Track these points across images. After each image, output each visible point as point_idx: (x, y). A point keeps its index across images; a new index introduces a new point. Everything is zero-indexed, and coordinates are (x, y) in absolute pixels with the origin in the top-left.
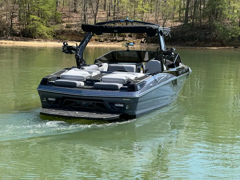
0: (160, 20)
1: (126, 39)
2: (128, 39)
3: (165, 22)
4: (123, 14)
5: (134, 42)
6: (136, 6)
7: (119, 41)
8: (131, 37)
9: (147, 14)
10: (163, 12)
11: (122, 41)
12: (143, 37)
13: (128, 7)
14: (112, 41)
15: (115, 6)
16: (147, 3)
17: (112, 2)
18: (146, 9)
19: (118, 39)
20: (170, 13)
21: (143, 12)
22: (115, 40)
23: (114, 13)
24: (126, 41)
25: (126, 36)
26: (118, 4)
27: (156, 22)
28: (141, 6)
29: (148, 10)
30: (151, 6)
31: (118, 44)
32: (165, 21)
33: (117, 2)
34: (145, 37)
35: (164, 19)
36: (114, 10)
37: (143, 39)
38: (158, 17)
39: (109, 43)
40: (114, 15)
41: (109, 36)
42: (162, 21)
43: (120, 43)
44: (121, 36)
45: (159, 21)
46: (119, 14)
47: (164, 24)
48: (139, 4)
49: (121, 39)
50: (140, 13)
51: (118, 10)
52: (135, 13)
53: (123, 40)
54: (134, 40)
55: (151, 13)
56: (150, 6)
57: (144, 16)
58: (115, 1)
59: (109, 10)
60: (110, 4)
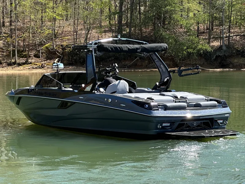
0: (81, 29)
1: (30, 61)
2: (33, 61)
3: (88, 33)
4: (24, 24)
5: (42, 65)
6: (44, 11)
7: (19, 65)
8: (38, 57)
9: (61, 22)
10: (85, 18)
11: (24, 64)
12: (56, 56)
13: (31, 13)
14: (10, 64)
15: (11, 11)
16: (60, 5)
17: (6, 5)
18: (58, 15)
19: (18, 61)
20: (95, 19)
21: (55, 19)
22: (15, 63)
23: (11, 22)
24: (31, 63)
25: (30, 57)
26: (16, 8)
27: (75, 34)
28: (52, 10)
29: (61, 16)
30: (66, 9)
31: (18, 68)
32: (89, 31)
33: (13, 5)
34: (59, 57)
35: (87, 28)
36: (11, 17)
37: (57, 60)
38: (77, 27)
39: (5, 68)
40: (11, 25)
41: (5, 56)
42: (84, 32)
43: (21, 67)
44: (22, 57)
45: (79, 32)
46: (19, 23)
47: (87, 37)
48: (49, 8)
49: (23, 60)
50: (50, 21)
51: (17, 17)
52: (42, 22)
53: (26, 63)
54: (43, 62)
55: (67, 20)
56: (64, 10)
57: (56, 25)
58: (11, 4)
59: (3, 18)
60: (3, 8)
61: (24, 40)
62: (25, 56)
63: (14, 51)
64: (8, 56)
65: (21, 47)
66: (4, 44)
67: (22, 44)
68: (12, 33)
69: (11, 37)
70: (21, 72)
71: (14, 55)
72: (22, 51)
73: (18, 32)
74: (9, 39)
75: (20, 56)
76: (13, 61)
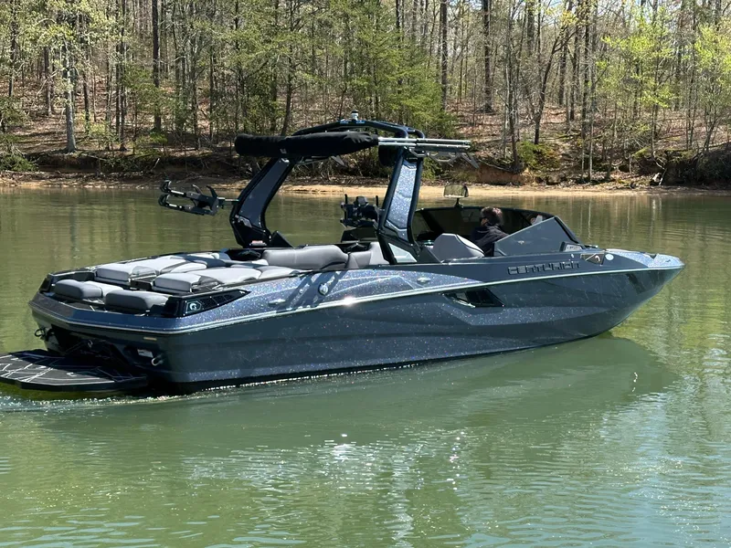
0: (701, 125)
1: (612, 176)
2: (618, 176)
3: (711, 132)
4: (605, 115)
5: (632, 183)
6: (639, 93)
7: (595, 182)
8: (627, 171)
9: (667, 113)
10: (708, 106)
11: (602, 181)
12: (656, 169)
13: (618, 96)
14: (579, 182)
15: (585, 94)
16: (667, 83)
17: (578, 84)
18: (663, 100)
19: (592, 176)
20: (724, 107)
21: (656, 108)
22: (587, 180)
23: (584, 112)
24: (614, 180)
25: (613, 169)
26: (593, 88)
27: (689, 132)
28: (652, 93)
29: (668, 102)
30: (676, 91)
31: (593, 188)
32: (712, 129)
33: (590, 84)
34: (661, 171)
35: (710, 122)
36: (585, 104)
37: (656, 176)
38: (694, 120)
39: (572, 188)
40: (584, 117)
41: (572, 169)
42: (704, 129)
43: (598, 187)
44: (600, 170)
45: (696, 129)
46: (597, 115)
47: (709, 137)
48: (648, 88)
49: (601, 175)
50: (649, 112)
51: (594, 104)
52: (636, 112)
53: (607, 180)
54: (634, 180)
55: (676, 108)
56: (673, 92)
57: (659, 117)
58: (586, 82)
59: (572, 104)
60: (573, 89)
61: (604, 143)
62: (604, 169)
63: (587, 160)
64: (577, 168)
65: (599, 153)
66: (571, 148)
67: (600, 148)
68: (585, 130)
69: (584, 137)
70: (597, 194)
71: (587, 167)
72: (601, 160)
73: (594, 129)
74: (580, 141)
75: (597, 168)
76: (585, 176)
